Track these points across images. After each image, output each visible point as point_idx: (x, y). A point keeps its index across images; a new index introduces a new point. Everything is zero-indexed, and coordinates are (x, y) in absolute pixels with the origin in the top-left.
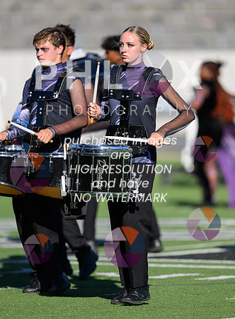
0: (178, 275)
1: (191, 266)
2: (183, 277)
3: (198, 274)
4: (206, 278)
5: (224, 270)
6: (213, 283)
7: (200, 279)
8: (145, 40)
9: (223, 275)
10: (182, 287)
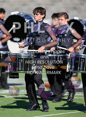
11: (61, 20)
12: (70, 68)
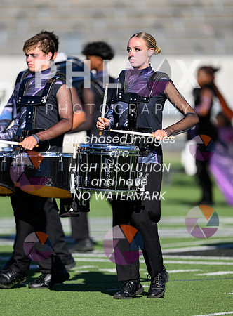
0: (178, 271)
1: (191, 263)
2: (182, 273)
3: (197, 270)
4: (204, 274)
5: (222, 266)
6: (212, 278)
7: (199, 275)
8: (152, 45)
9: (221, 270)
10: (182, 282)
11: (32, 55)
12: (78, 183)
